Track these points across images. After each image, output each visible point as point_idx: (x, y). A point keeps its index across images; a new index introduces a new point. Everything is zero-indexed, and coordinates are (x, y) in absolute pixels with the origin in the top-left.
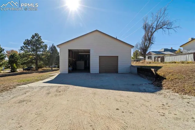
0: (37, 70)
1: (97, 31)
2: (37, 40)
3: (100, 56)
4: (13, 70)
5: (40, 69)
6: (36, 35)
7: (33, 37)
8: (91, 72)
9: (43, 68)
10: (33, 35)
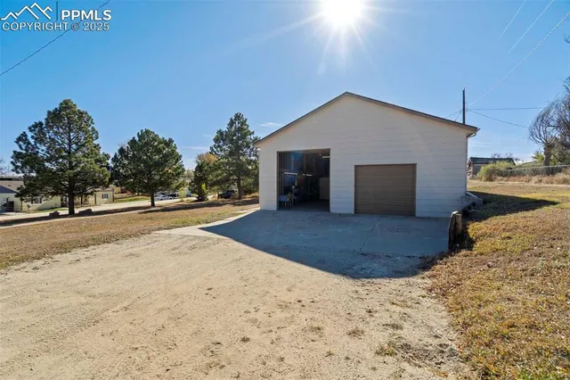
0: (240, 198)
1: (347, 94)
2: (240, 129)
3: (356, 166)
4: (202, 197)
5: (248, 196)
6: (238, 117)
7: (232, 123)
8: (332, 210)
9: (253, 195)
10: (231, 120)
